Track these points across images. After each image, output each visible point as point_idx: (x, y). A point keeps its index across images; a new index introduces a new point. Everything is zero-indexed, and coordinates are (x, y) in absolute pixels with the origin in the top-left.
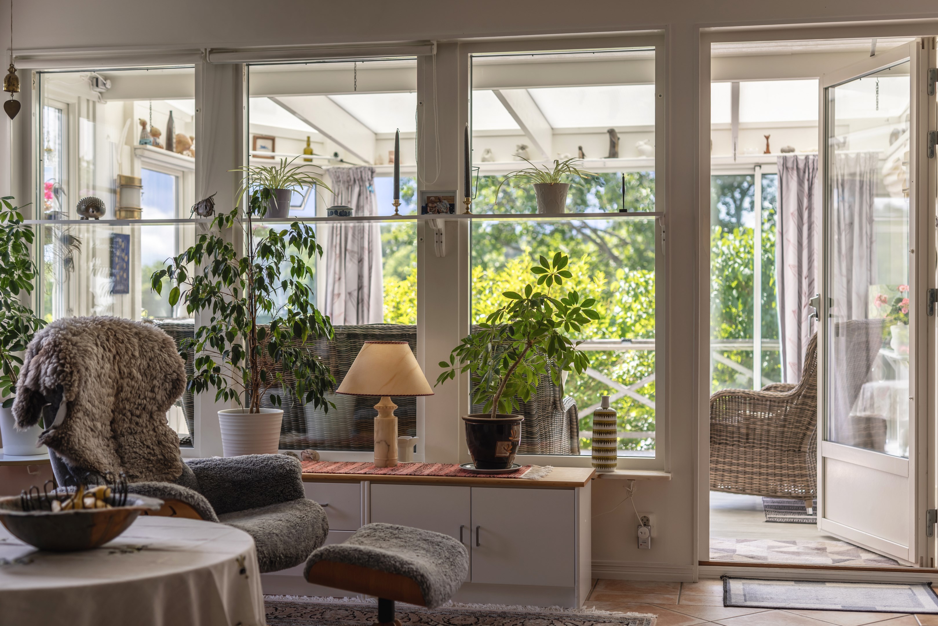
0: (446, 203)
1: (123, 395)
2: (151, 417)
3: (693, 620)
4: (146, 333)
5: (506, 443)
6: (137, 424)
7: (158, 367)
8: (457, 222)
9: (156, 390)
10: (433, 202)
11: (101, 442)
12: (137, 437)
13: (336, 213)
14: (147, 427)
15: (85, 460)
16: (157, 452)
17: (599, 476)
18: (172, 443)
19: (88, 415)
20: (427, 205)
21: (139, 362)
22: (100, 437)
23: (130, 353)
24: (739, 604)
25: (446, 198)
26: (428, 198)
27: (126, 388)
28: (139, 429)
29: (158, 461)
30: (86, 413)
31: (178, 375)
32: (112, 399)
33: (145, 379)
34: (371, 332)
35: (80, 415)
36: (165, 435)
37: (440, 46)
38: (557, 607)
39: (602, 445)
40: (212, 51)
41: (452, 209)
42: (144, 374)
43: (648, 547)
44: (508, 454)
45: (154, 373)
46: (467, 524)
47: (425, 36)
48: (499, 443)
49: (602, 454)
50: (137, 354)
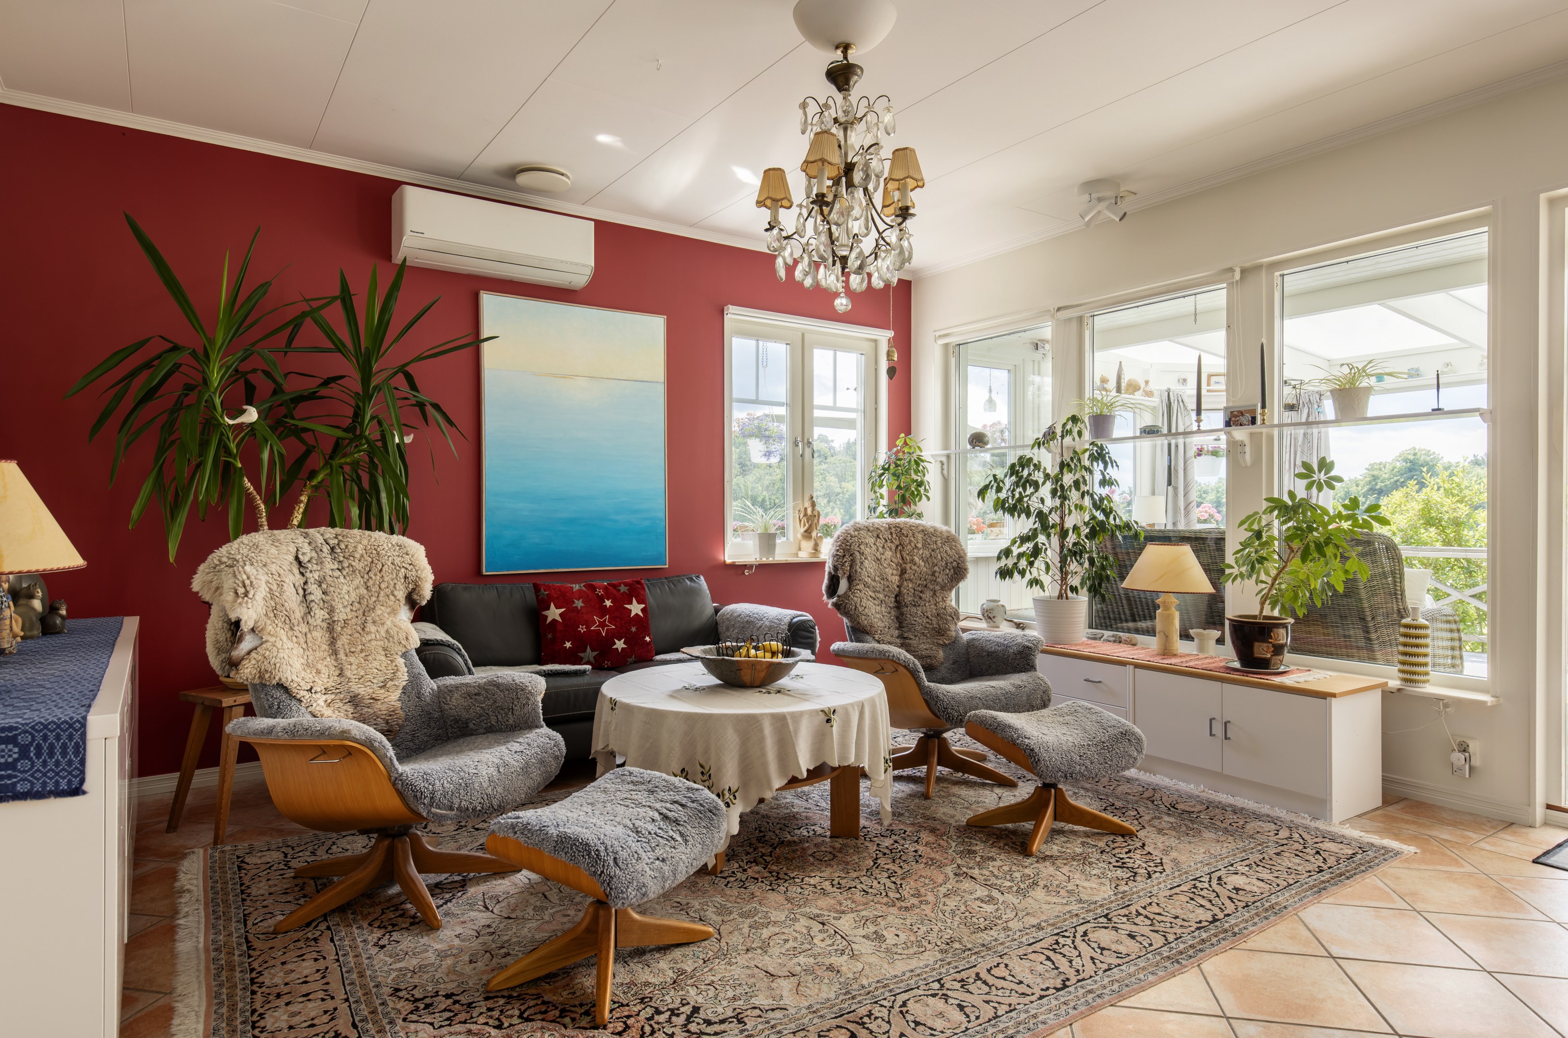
0: (1248, 417)
1: (906, 576)
2: (935, 594)
3: (1463, 866)
4: (932, 530)
5: (1265, 645)
6: (921, 598)
7: (939, 557)
8: (1261, 433)
9: (937, 574)
10: (1236, 416)
11: (883, 609)
12: (920, 609)
13: (1145, 432)
14: (929, 601)
15: (858, 623)
16: (934, 622)
17: (1399, 690)
18: (950, 616)
19: (868, 587)
20: (1230, 419)
21: (921, 552)
22: (884, 605)
23: (913, 545)
24: (1560, 865)
25: (1248, 411)
26: (1232, 412)
27: (909, 571)
28: (923, 603)
29: (934, 629)
30: (866, 585)
31: (958, 564)
32: (897, 578)
33: (927, 565)
34: (1198, 535)
35: (860, 587)
36: (945, 609)
37: (1243, 271)
38: (1307, 816)
39: (1407, 658)
40: (1059, 309)
41: (1253, 421)
42: (926, 561)
43: (1465, 774)
44: (1269, 656)
45: (935, 561)
46: (1217, 716)
47: (1228, 265)
48: (1256, 644)
49: (1406, 668)
50: (920, 545)
